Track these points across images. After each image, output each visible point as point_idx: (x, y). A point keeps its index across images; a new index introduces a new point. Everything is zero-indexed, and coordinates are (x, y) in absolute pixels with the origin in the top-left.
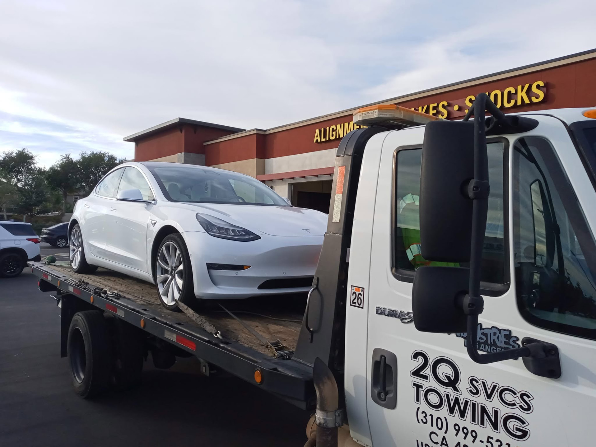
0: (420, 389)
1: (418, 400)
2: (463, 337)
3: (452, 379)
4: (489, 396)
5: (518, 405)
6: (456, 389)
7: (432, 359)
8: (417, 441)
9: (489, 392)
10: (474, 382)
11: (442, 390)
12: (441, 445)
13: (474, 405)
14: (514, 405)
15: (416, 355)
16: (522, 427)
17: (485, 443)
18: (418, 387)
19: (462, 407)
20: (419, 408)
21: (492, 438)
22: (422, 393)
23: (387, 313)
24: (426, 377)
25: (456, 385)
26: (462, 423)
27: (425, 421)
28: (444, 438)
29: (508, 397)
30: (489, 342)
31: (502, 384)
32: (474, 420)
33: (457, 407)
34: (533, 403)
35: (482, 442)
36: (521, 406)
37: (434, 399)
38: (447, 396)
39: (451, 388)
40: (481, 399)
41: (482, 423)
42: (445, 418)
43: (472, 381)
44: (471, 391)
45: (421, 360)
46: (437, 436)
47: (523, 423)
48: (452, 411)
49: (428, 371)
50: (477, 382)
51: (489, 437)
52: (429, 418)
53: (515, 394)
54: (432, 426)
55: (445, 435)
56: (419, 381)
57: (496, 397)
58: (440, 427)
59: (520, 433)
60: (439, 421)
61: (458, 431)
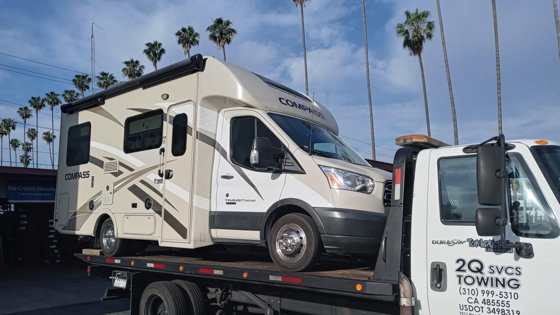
0: (461, 277)
1: (460, 283)
2: (484, 247)
3: (480, 268)
4: (500, 273)
5: (515, 274)
6: (482, 273)
7: (467, 261)
8: (460, 305)
9: (500, 271)
10: (492, 268)
11: (474, 275)
12: (474, 303)
13: (492, 279)
14: (513, 274)
15: (458, 261)
16: (517, 283)
17: (499, 295)
18: (460, 276)
19: (486, 281)
20: (461, 287)
21: (502, 292)
22: (462, 279)
23: (439, 243)
24: (464, 271)
25: (482, 271)
26: (485, 289)
27: (464, 293)
28: (476, 299)
29: (509, 271)
30: (499, 247)
31: (506, 266)
32: (492, 285)
33: (483, 282)
34: (522, 271)
35: (497, 295)
36: (516, 274)
37: (469, 280)
38: (477, 277)
39: (479, 273)
40: (496, 275)
41: (497, 286)
42: (476, 289)
43: (490, 267)
44: (490, 272)
45: (461, 263)
46: (472, 299)
47: (517, 281)
48: (480, 284)
49: (466, 267)
50: (493, 267)
51: (500, 292)
52: (467, 291)
53: (513, 268)
54: (469, 294)
55: (476, 297)
56: (460, 273)
57: (503, 272)
58: (473, 294)
59: (516, 286)
60: (473, 291)
61: (484, 293)
